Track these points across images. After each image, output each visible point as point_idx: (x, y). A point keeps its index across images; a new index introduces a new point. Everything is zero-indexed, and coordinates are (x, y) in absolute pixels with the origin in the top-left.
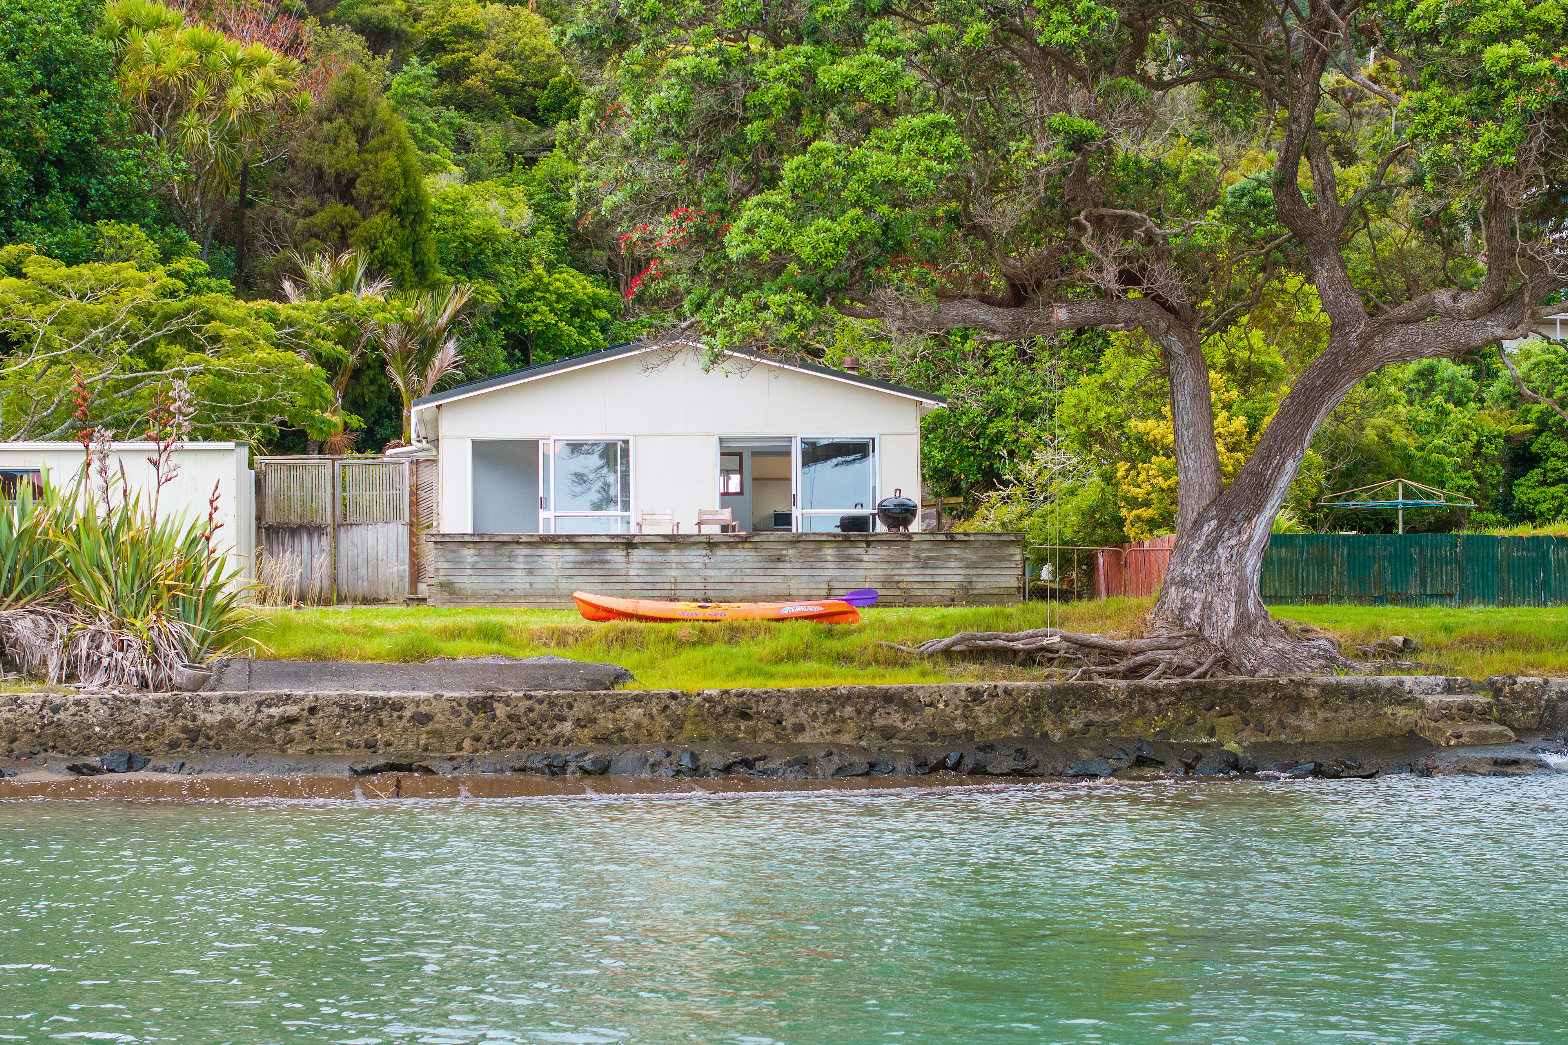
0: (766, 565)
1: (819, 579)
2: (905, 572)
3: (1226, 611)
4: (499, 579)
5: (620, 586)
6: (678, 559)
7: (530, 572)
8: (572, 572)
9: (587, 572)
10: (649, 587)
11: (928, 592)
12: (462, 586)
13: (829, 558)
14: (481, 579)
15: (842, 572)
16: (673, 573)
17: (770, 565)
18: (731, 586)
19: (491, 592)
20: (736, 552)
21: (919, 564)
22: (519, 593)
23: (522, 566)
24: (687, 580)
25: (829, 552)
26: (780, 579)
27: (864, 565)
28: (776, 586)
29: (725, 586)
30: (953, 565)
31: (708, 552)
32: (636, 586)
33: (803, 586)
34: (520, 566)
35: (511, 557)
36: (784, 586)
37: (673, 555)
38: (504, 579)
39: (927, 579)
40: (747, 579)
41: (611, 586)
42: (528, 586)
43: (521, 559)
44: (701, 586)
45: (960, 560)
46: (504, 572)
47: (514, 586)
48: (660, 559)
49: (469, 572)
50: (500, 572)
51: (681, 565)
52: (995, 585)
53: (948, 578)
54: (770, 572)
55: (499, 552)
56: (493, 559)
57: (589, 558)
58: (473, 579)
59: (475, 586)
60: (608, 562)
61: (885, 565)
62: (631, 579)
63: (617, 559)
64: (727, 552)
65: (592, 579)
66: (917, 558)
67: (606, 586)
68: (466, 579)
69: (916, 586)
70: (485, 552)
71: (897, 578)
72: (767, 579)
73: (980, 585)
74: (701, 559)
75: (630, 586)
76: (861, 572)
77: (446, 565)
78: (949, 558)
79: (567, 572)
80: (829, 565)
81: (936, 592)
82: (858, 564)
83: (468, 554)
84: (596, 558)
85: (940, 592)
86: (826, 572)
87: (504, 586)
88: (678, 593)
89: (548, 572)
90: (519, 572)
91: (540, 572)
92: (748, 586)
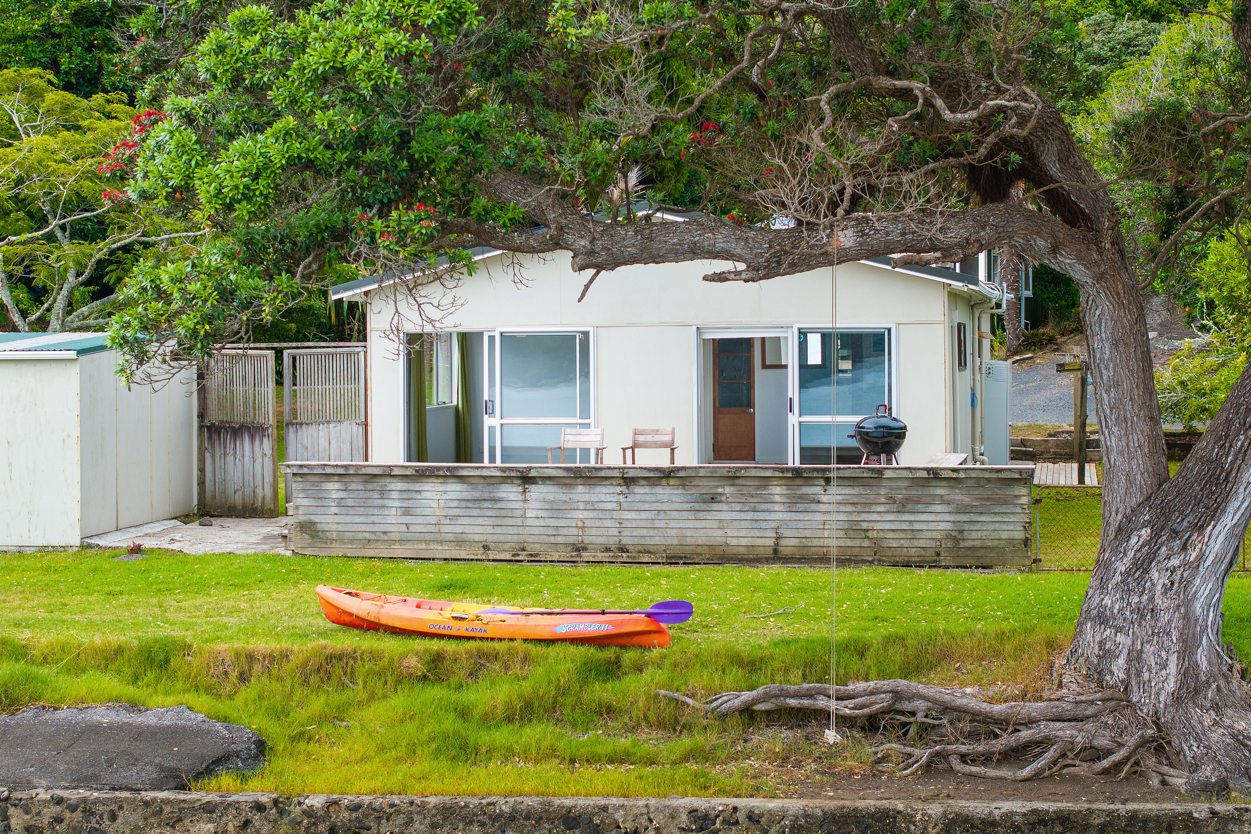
0: (697, 506)
1: (764, 525)
2: (875, 517)
3: (1164, 666)
4: (370, 519)
5: (514, 530)
6: (586, 497)
7: (407, 512)
8: (457, 512)
9: (475, 512)
10: (551, 532)
11: (906, 544)
12: (325, 527)
13: (777, 498)
14: (348, 519)
15: (794, 516)
16: (580, 515)
17: (703, 506)
18: (652, 532)
19: (360, 536)
20: (658, 490)
21: (894, 507)
22: (394, 536)
23: (397, 504)
24: (598, 523)
25: (777, 491)
26: (715, 524)
27: (823, 507)
28: (710, 532)
29: (644, 532)
30: (938, 508)
31: (624, 489)
32: (535, 531)
33: (743, 533)
34: (394, 502)
35: (383, 493)
36: (720, 533)
37: (581, 492)
38: (376, 519)
39: (905, 526)
40: (673, 524)
41: (504, 530)
42: (403, 528)
43: (395, 495)
44: (615, 532)
45: (948, 503)
46: (376, 511)
47: (387, 528)
48: (564, 497)
49: (334, 510)
50: (371, 511)
51: (591, 506)
52: (994, 535)
53: (932, 526)
54: (701, 515)
55: (370, 486)
56: (362, 495)
57: (478, 495)
58: (339, 519)
59: (341, 528)
60: (500, 500)
61: (849, 508)
62: (529, 522)
63: (512, 496)
64: (647, 490)
65: (480, 521)
66: (891, 500)
67: (498, 530)
68: (330, 519)
69: (890, 535)
70: (353, 486)
71: (865, 525)
72: (698, 524)
73: (975, 535)
74: (616, 498)
75: (528, 530)
76: (819, 517)
77: (306, 502)
78: (932, 500)
79: (451, 512)
80: (777, 507)
81: (916, 543)
82: (814, 507)
83: (333, 488)
84: (486, 496)
85: (922, 543)
86: (773, 516)
87: (376, 528)
88: (587, 540)
89: (428, 511)
90: (393, 511)
91: (418, 511)
92: (673, 532)
